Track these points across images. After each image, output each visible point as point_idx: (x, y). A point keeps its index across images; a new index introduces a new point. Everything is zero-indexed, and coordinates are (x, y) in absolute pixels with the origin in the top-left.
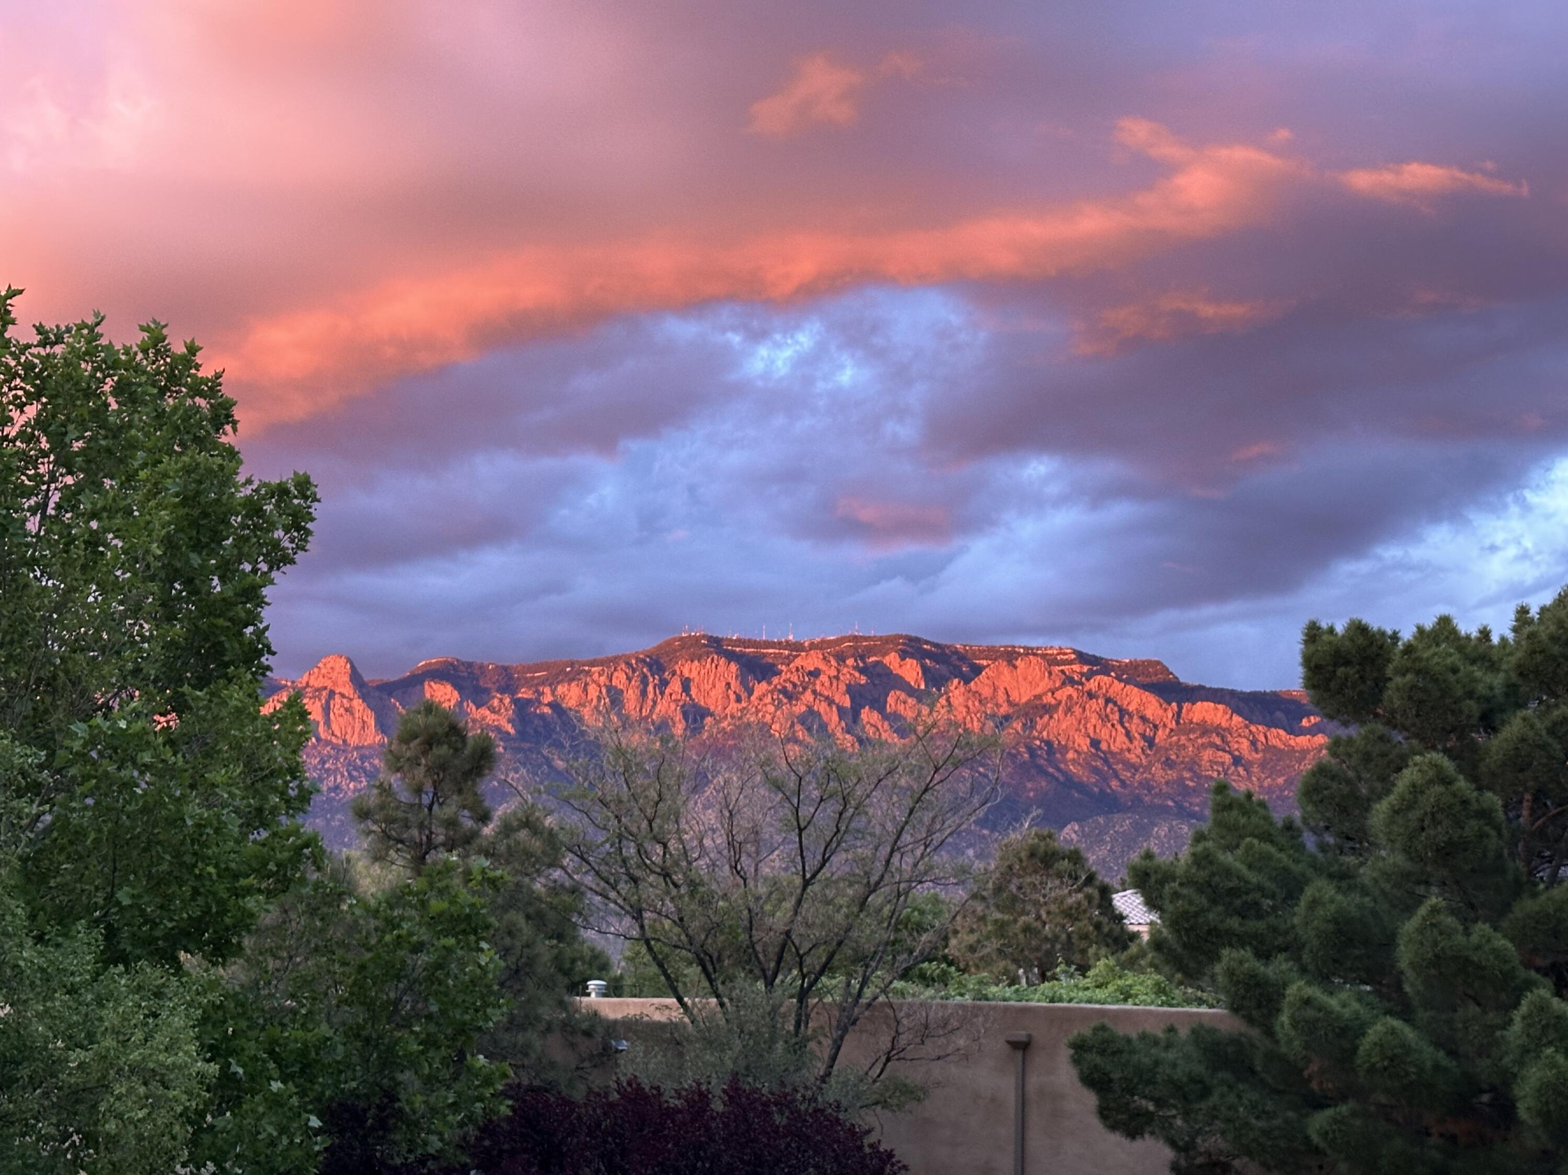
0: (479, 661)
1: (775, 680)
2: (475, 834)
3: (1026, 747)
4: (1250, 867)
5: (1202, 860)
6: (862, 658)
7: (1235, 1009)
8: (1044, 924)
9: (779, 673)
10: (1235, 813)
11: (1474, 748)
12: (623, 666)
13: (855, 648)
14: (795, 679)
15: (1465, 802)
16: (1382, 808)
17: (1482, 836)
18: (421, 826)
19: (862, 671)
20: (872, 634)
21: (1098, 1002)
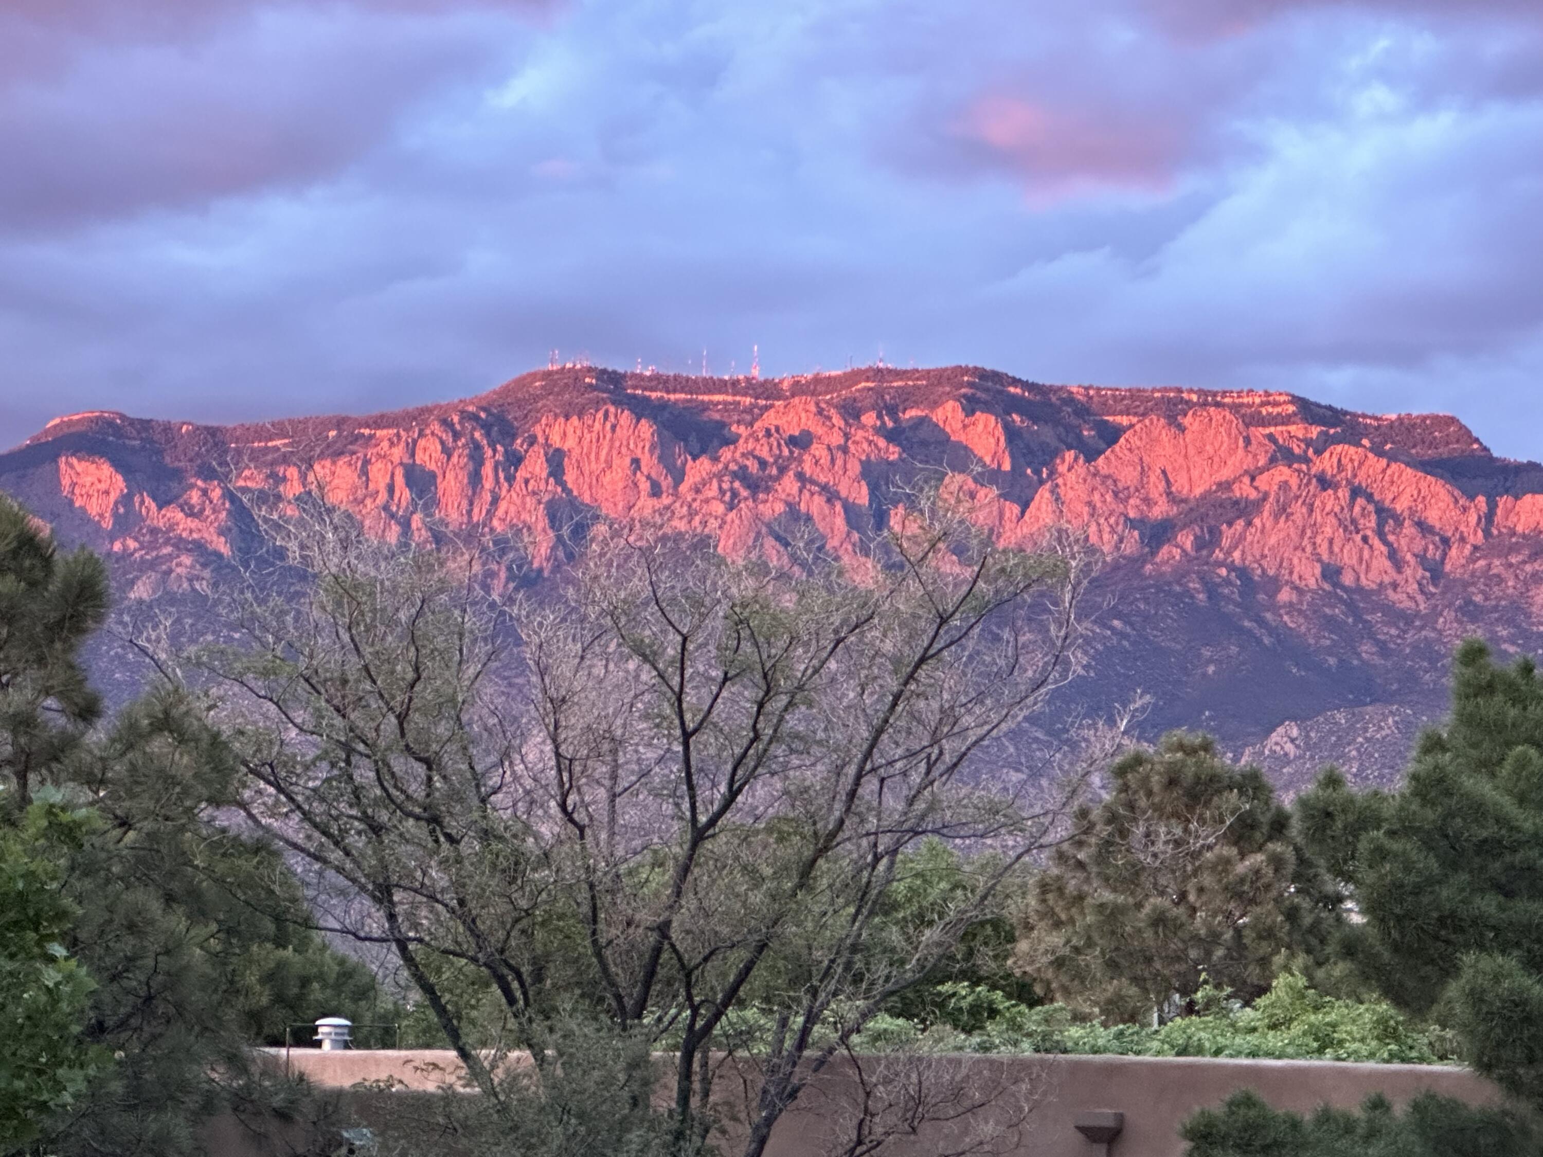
0: (163, 418)
1: (726, 454)
2: (68, 743)
3: (1202, 579)
4: (1522, 800)
5: (1431, 787)
6: (892, 411)
7: (1485, 1066)
8: (1194, 910)
9: (732, 441)
10: (1499, 698)
12: (436, 427)
13: (879, 393)
14: (763, 452)
19: (892, 436)
20: (909, 366)
21: (1269, 1054)
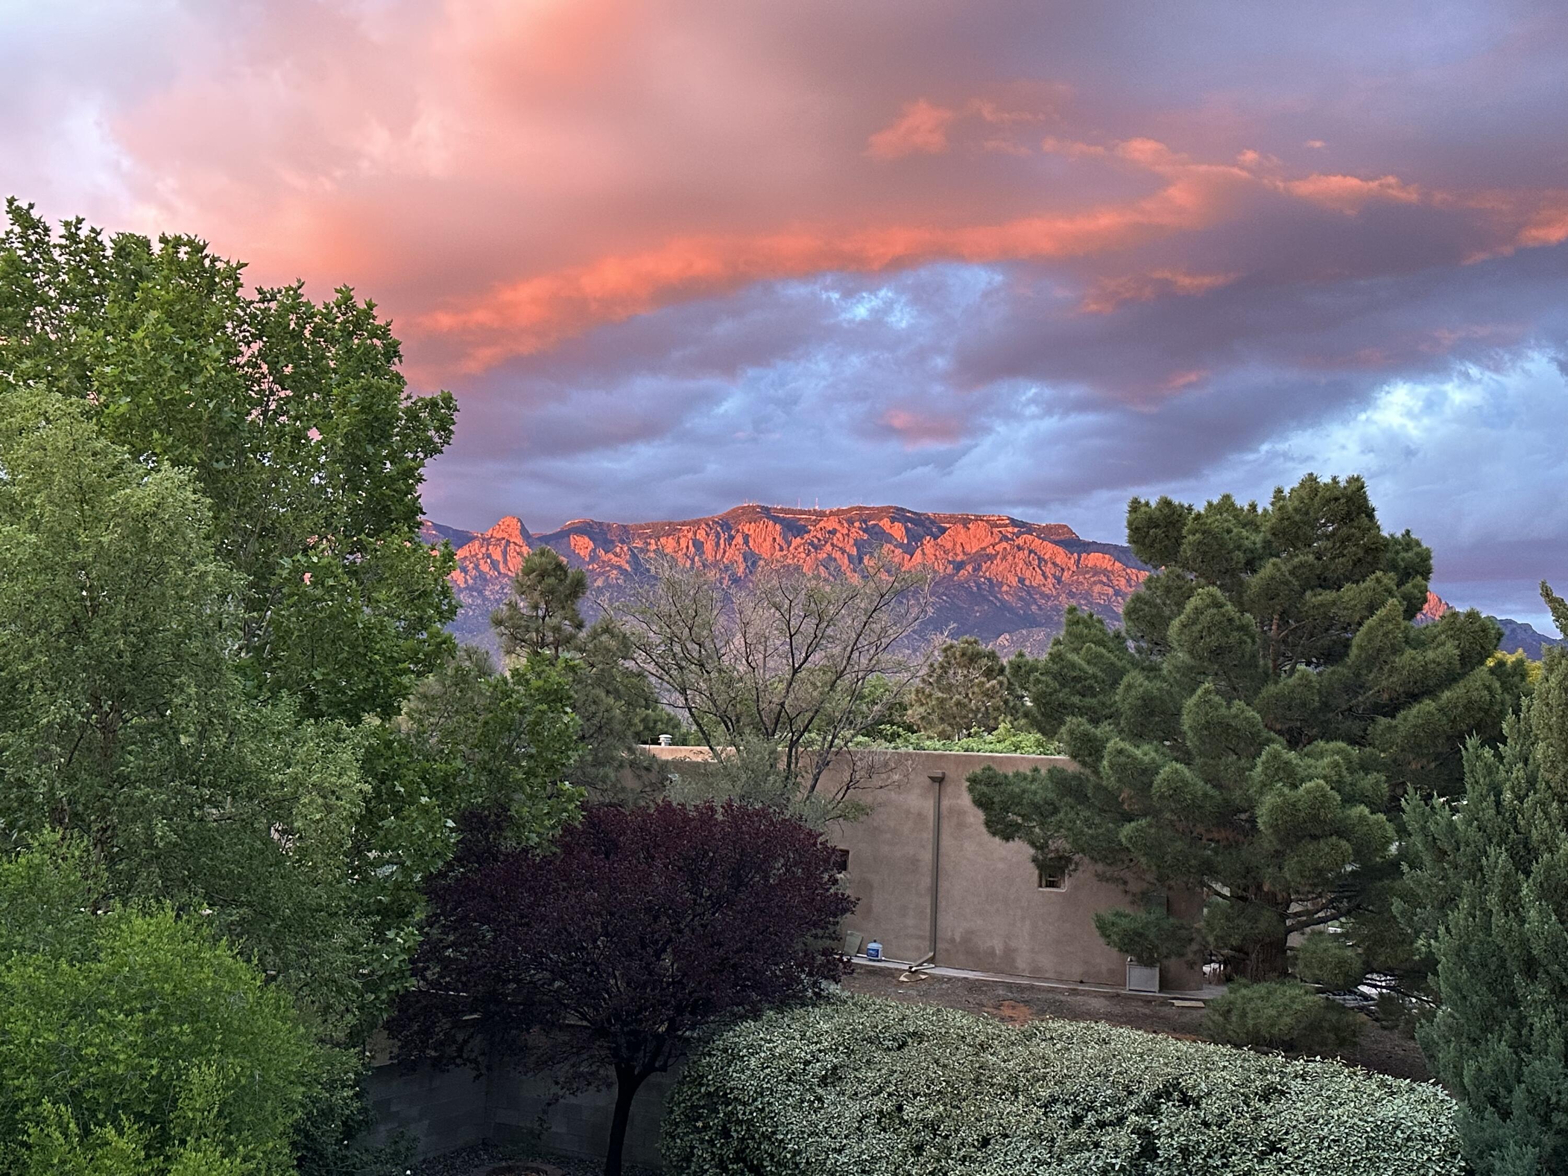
0: (607, 522)
1: (806, 536)
2: (573, 637)
3: (975, 582)
4: (1089, 663)
5: (1056, 657)
6: (865, 522)
7: (1074, 757)
8: (971, 700)
9: (809, 532)
10: (1081, 626)
11: (1241, 583)
12: (704, 526)
13: (860, 515)
14: (819, 536)
15: (1230, 620)
16: (1176, 623)
17: (1241, 642)
18: (537, 631)
19: (865, 531)
20: (871, 506)
21: (997, 752)
